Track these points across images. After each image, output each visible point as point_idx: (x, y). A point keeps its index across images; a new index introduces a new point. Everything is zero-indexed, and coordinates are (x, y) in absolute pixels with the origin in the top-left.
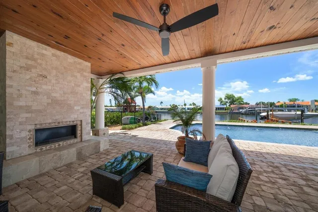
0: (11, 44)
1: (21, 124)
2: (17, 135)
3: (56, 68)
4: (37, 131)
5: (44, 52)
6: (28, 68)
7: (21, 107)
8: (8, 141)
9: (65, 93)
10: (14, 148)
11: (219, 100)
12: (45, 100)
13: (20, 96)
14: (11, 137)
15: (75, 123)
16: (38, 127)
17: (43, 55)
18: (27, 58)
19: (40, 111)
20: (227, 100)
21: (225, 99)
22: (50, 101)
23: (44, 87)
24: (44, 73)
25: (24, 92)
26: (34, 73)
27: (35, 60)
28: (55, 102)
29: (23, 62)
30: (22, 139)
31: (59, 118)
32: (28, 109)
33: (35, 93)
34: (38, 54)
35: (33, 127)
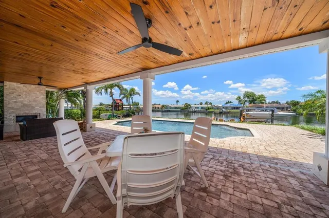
0: (6, 86)
1: (10, 113)
2: (8, 117)
3: (25, 91)
4: (17, 117)
5: (20, 86)
6: (13, 93)
7: (10, 108)
8: (5, 119)
9: (30, 101)
10: (8, 122)
11: (237, 99)
12: (20, 104)
13: (9, 103)
14: (6, 118)
15: (36, 114)
16: (17, 115)
17: (19, 87)
18: (12, 89)
19: (18, 109)
20: (246, 99)
21: (244, 97)
22: (22, 105)
23: (20, 99)
24: (20, 94)
25: (11, 102)
26: (15, 95)
27: (15, 90)
28: (25, 105)
29: (11, 91)
30: (11, 119)
31: (27, 112)
32: (12, 108)
33: (16, 102)
34: (17, 87)
35: (15, 115)
